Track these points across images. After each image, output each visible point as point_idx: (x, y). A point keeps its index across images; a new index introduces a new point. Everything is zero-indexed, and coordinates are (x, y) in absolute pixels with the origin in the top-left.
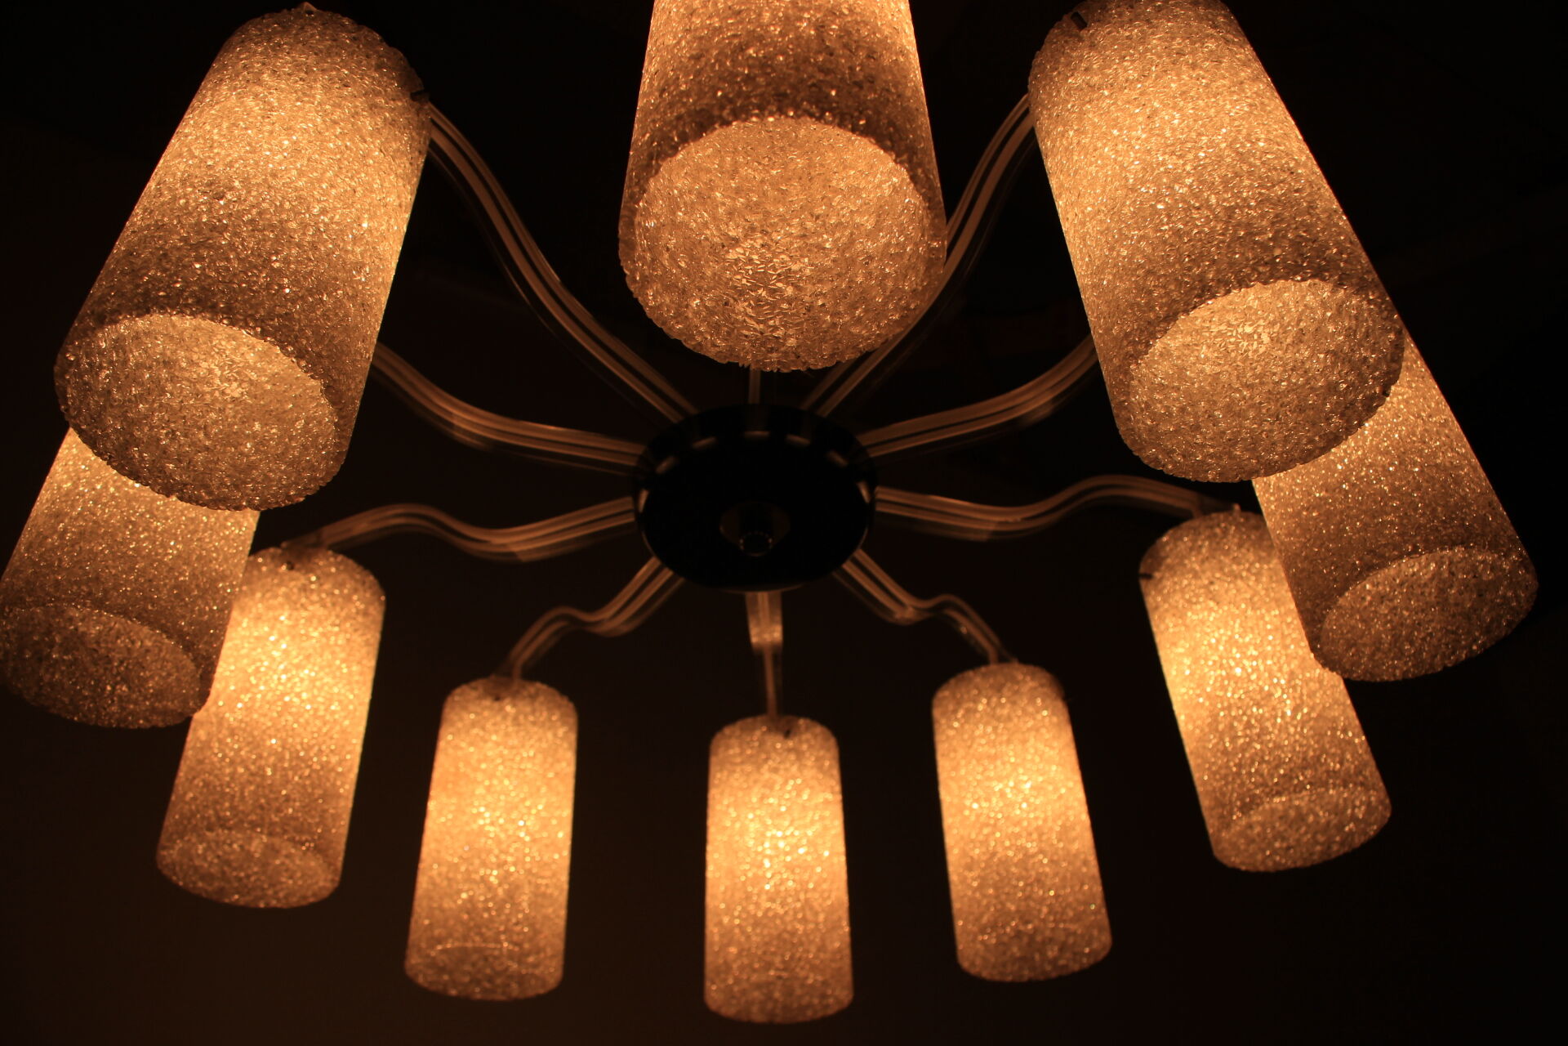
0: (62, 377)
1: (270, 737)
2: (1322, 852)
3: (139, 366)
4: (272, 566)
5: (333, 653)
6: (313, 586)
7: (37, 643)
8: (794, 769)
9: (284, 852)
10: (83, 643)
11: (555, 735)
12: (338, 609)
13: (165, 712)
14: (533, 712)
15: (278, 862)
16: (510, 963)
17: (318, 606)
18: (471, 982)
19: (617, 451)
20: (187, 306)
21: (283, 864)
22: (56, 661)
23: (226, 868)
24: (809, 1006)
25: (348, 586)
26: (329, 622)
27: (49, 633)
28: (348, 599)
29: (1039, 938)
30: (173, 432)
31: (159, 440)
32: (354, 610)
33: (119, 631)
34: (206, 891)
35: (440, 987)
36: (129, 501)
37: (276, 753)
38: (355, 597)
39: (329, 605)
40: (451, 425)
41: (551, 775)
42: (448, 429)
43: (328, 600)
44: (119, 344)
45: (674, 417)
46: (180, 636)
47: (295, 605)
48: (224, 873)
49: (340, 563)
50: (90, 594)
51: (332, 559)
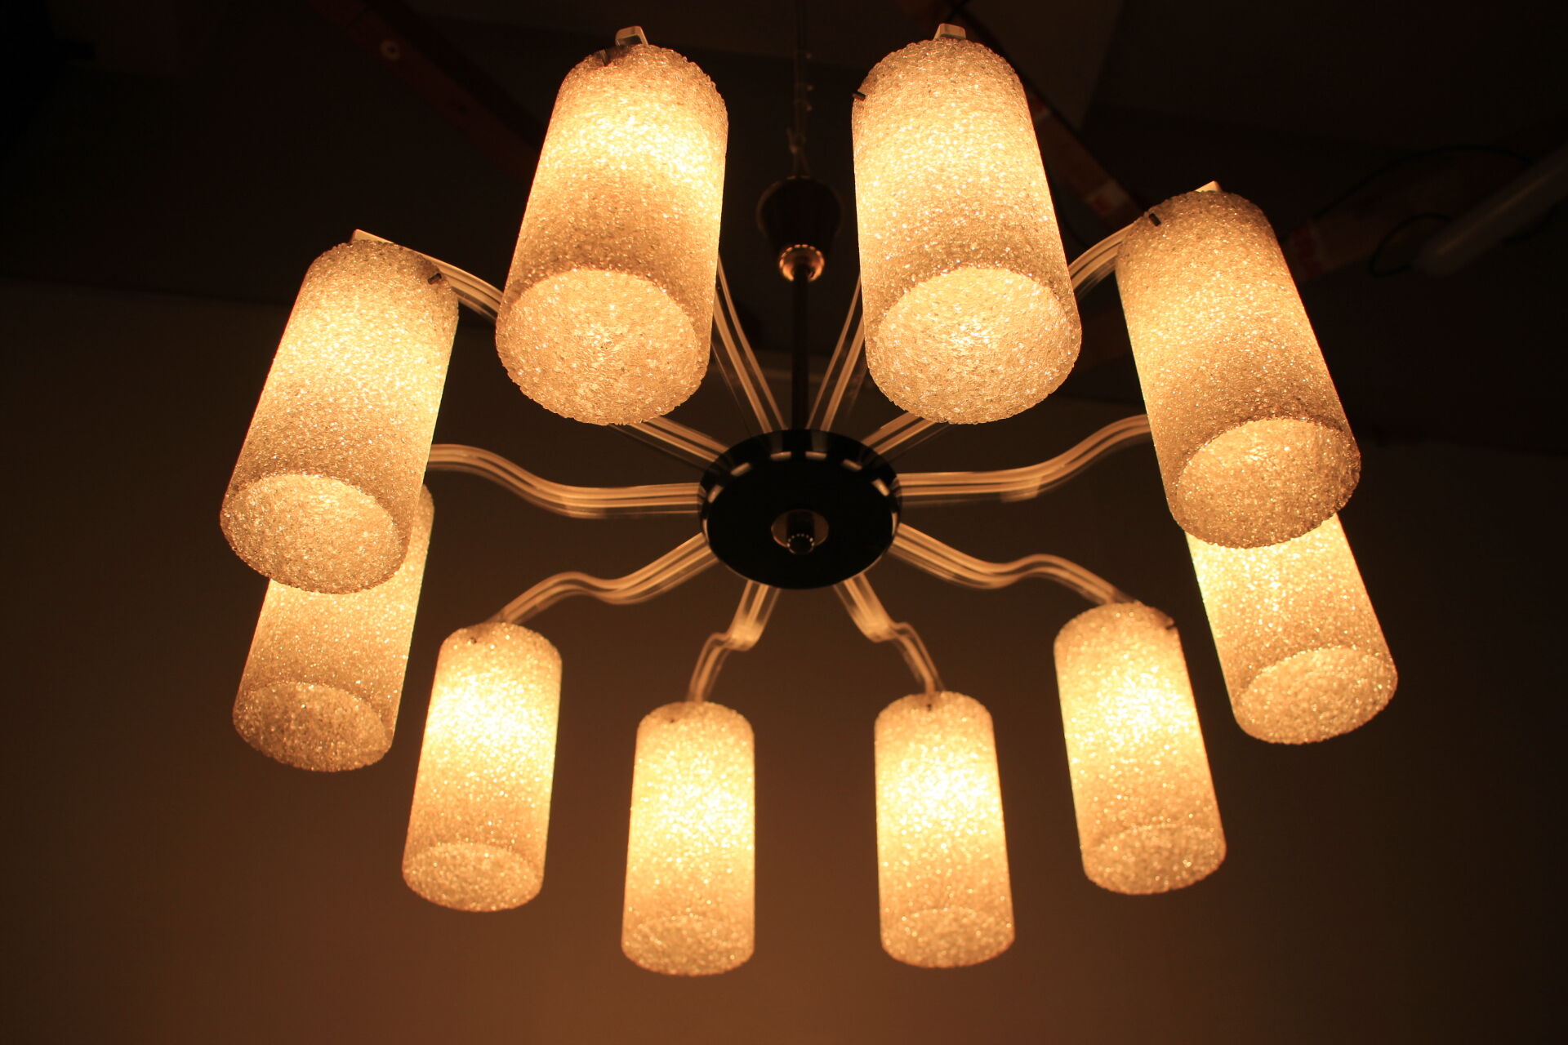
0: (226, 528)
1: (470, 771)
2: (1360, 715)
3: (282, 511)
4: (461, 643)
5: (514, 701)
6: (492, 653)
7: (279, 720)
8: (937, 738)
9: (507, 866)
10: (311, 716)
11: (725, 744)
12: (514, 667)
13: (370, 754)
14: (704, 726)
15: (502, 874)
16: (720, 942)
17: (497, 667)
18: (688, 961)
19: (683, 494)
20: (280, 469)
21: (506, 875)
22: (294, 732)
23: (464, 885)
24: (988, 946)
25: (521, 648)
26: (508, 678)
27: (286, 712)
28: (522, 658)
29: (1176, 851)
30: (311, 549)
31: (301, 557)
32: (528, 666)
33: (335, 704)
34: (450, 903)
35: (661, 968)
36: (312, 606)
37: (476, 782)
38: (528, 656)
39: (507, 665)
40: (563, 506)
41: (723, 776)
42: (560, 510)
43: (505, 661)
44: (265, 501)
45: (712, 458)
46: (358, 691)
47: (478, 669)
48: (462, 888)
49: (513, 631)
50: (293, 672)
51: (506, 630)
